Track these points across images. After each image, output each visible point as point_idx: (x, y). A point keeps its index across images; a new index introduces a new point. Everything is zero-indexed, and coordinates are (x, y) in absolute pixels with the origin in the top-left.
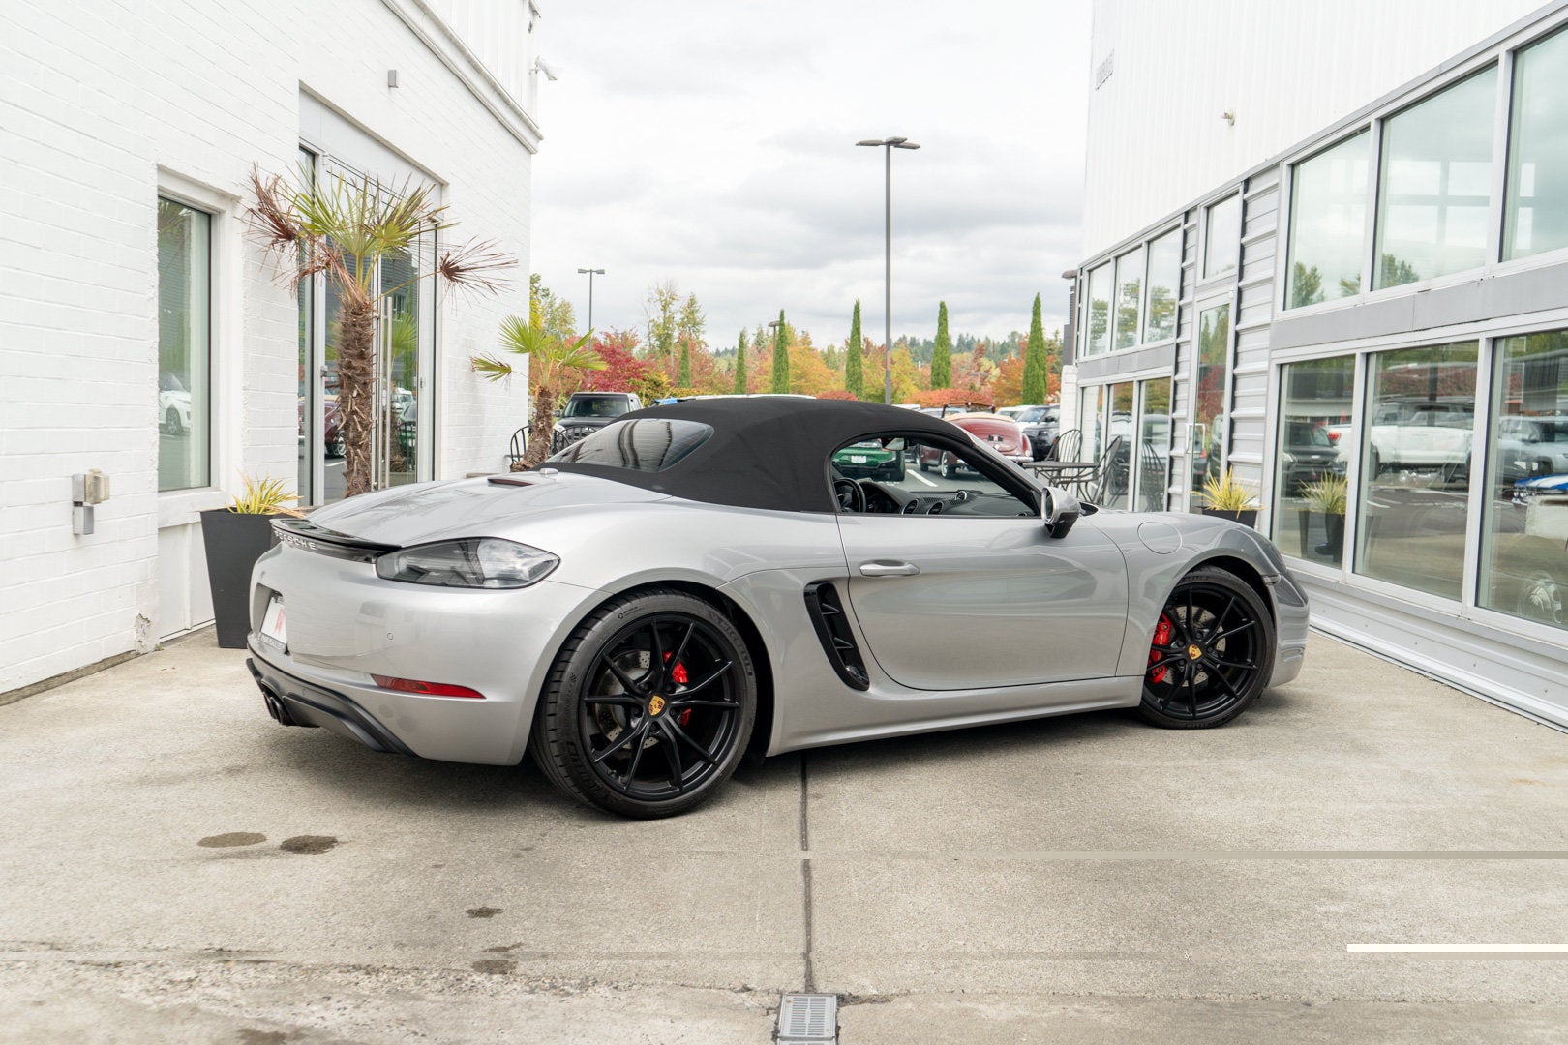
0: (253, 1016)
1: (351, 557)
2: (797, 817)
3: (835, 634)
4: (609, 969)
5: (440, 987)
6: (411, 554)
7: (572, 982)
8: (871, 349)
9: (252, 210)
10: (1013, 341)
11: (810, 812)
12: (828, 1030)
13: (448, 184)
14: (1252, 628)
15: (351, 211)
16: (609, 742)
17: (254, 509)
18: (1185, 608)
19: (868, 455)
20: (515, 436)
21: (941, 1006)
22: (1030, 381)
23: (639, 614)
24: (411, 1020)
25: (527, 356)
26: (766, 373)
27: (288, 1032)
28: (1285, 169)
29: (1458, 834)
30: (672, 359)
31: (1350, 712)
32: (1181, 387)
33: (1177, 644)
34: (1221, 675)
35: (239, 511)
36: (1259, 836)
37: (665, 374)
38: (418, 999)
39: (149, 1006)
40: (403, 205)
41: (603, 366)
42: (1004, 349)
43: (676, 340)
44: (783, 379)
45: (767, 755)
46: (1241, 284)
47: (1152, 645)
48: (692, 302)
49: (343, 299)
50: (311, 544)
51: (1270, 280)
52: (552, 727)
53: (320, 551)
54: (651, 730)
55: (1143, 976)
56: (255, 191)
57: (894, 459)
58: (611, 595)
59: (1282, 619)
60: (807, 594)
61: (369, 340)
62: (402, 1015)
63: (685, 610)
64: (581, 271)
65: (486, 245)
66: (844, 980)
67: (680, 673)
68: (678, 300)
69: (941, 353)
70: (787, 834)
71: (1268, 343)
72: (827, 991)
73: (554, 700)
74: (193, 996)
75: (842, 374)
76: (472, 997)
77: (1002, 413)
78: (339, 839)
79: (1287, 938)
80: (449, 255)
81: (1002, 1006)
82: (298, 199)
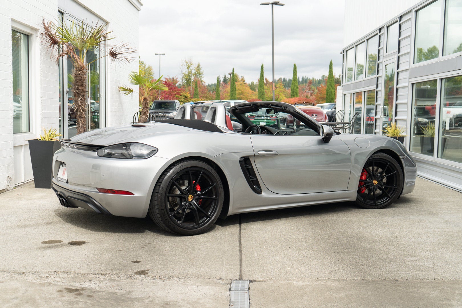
0: (68, 285)
1: (88, 150)
2: (238, 235)
3: (250, 175)
4: (177, 274)
5: (125, 278)
6: (109, 148)
7: (166, 277)
8: (268, 83)
9: (42, 34)
10: (323, 79)
11: (242, 233)
12: (246, 289)
13: (109, 23)
14: (395, 174)
15: (77, 34)
16: (174, 210)
17: (47, 139)
18: (372, 167)
19: (266, 122)
20: (135, 115)
21: (282, 282)
22: (329, 94)
23: (184, 167)
24: (117, 286)
25: (138, 86)
26: (227, 92)
27: (80, 289)
28: (413, 13)
29: (459, 237)
30: (191, 88)
31: (431, 203)
32: (379, 93)
33: (369, 179)
34: (385, 191)
35: (42, 140)
36: (391, 238)
37: (189, 93)
38: (119, 281)
39: (36, 283)
40: (96, 32)
41: (167, 89)
42: (319, 82)
43: (193, 81)
44: (234, 95)
45: (228, 215)
46: (399, 55)
47: (360, 180)
48: (199, 66)
49: (75, 65)
50: (75, 146)
51: (408, 53)
52: (156, 204)
53: (78, 149)
54: (188, 206)
55: (346, 274)
56: (43, 27)
57: (276, 123)
58: (175, 161)
59: (407, 172)
60: (240, 161)
61: (84, 80)
62: (114, 285)
63: (200, 166)
64: (156, 54)
65: (126, 45)
66: (251, 276)
67: (198, 188)
68: (193, 65)
69: (295, 84)
70: (234, 239)
71: (408, 76)
72: (246, 279)
73: (157, 195)
74: (49, 280)
75: (257, 92)
76: (135, 281)
77: (318, 106)
78: (86, 242)
79: (394, 267)
80: (112, 49)
81: (301, 282)
82: (59, 29)
